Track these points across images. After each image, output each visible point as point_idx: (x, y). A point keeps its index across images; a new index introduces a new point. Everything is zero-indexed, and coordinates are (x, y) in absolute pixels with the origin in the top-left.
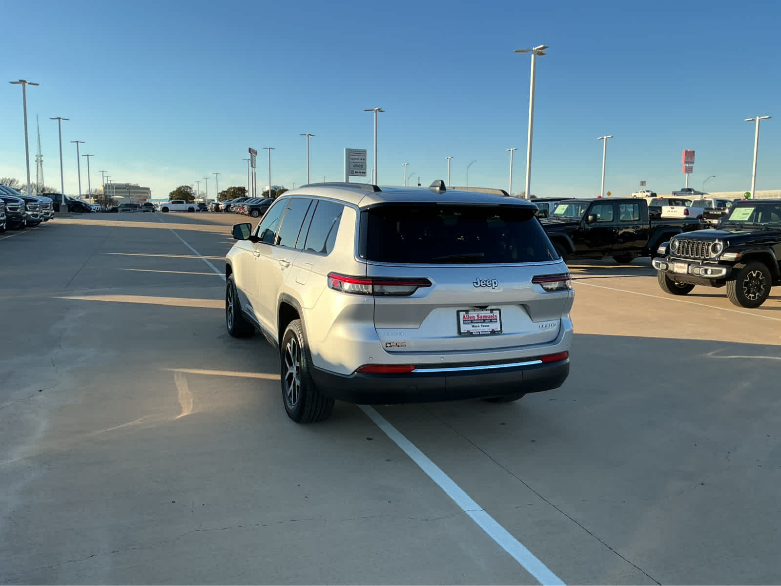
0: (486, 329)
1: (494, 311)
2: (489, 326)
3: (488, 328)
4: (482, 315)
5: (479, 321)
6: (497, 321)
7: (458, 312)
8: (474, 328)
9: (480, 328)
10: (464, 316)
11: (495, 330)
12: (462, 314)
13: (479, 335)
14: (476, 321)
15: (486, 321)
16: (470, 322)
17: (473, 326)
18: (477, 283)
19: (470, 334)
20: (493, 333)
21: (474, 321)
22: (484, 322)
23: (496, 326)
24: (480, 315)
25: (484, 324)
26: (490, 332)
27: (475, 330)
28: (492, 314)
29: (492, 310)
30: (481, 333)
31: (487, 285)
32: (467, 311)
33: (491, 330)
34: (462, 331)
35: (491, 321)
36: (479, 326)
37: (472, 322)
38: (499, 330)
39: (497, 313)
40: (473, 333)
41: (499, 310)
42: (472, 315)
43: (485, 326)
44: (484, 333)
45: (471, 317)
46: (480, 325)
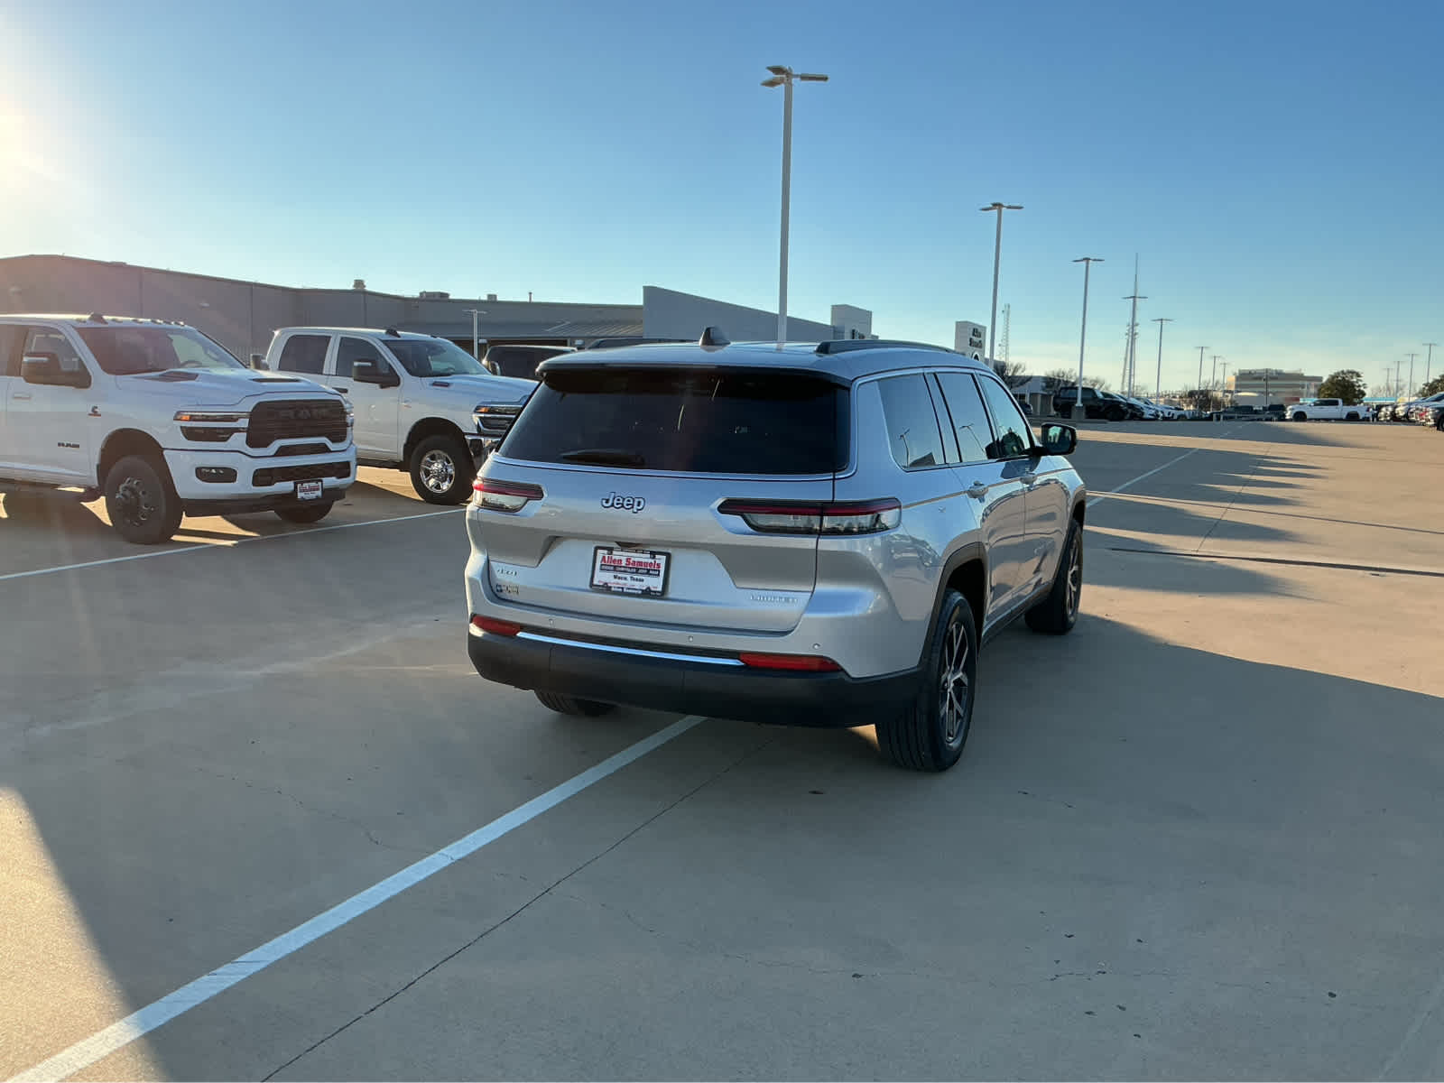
0: (638, 585)
1: (657, 556)
2: (643, 580)
3: (641, 583)
4: (636, 560)
5: (629, 570)
6: (659, 575)
7: (597, 548)
8: (617, 580)
9: (629, 582)
10: (604, 557)
11: (652, 589)
12: (600, 552)
13: (622, 594)
14: (623, 569)
15: (640, 571)
16: (612, 568)
17: (615, 577)
18: (607, 501)
19: (606, 589)
20: (647, 593)
21: (620, 569)
22: (637, 572)
23: (655, 583)
24: (633, 559)
25: (635, 577)
26: (643, 591)
27: (618, 584)
28: (653, 561)
29: (653, 554)
30: (625, 590)
31: (623, 506)
32: (610, 550)
33: (644, 588)
34: (595, 582)
35: (648, 573)
36: (625, 579)
37: (615, 570)
38: (660, 589)
39: (662, 560)
40: (613, 589)
41: (668, 556)
42: (617, 558)
43: (637, 580)
44: (630, 591)
45: (615, 560)
46: (628, 576)
